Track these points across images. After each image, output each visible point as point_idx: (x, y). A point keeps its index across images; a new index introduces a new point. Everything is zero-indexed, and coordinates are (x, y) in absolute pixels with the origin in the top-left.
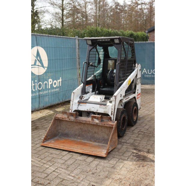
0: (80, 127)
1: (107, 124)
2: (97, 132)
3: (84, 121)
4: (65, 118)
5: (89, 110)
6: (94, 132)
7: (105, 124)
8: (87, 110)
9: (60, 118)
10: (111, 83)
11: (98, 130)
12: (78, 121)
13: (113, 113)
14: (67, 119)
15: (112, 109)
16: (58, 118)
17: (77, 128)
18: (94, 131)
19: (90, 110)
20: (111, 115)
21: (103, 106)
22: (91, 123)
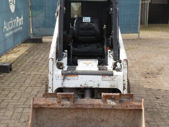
0: (76, 115)
1: (130, 106)
2: (105, 119)
3: (91, 105)
4: (53, 104)
5: (83, 86)
6: (100, 120)
7: (127, 107)
8: (81, 86)
9: (44, 104)
10: (80, 38)
11: (109, 115)
12: (79, 106)
13: (126, 87)
14: (58, 106)
15: (124, 80)
16: (40, 105)
17: (70, 117)
18: (100, 118)
19: (86, 86)
20: (124, 90)
21: (107, 78)
22: (102, 107)
